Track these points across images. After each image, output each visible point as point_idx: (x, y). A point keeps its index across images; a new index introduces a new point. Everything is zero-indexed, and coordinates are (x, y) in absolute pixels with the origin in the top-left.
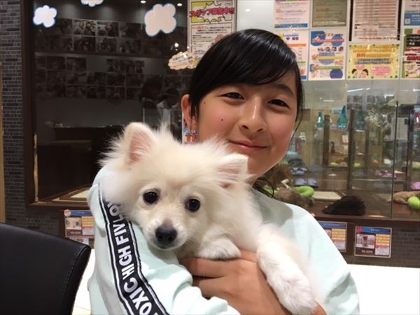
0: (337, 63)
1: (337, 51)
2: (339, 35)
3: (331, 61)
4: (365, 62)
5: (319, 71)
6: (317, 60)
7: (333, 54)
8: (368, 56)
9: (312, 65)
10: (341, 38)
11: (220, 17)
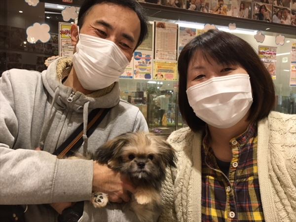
0: (148, 70)
1: (148, 64)
2: (149, 55)
3: (145, 69)
4: (162, 71)
5: (139, 74)
6: (138, 68)
7: (146, 66)
8: (163, 68)
9: (135, 71)
10: (150, 57)
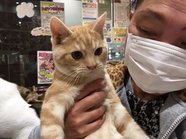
1: (109, 31)
3: (106, 35)
4: (119, 36)
8: (120, 33)
10: (110, 26)
11: (57, 12)
